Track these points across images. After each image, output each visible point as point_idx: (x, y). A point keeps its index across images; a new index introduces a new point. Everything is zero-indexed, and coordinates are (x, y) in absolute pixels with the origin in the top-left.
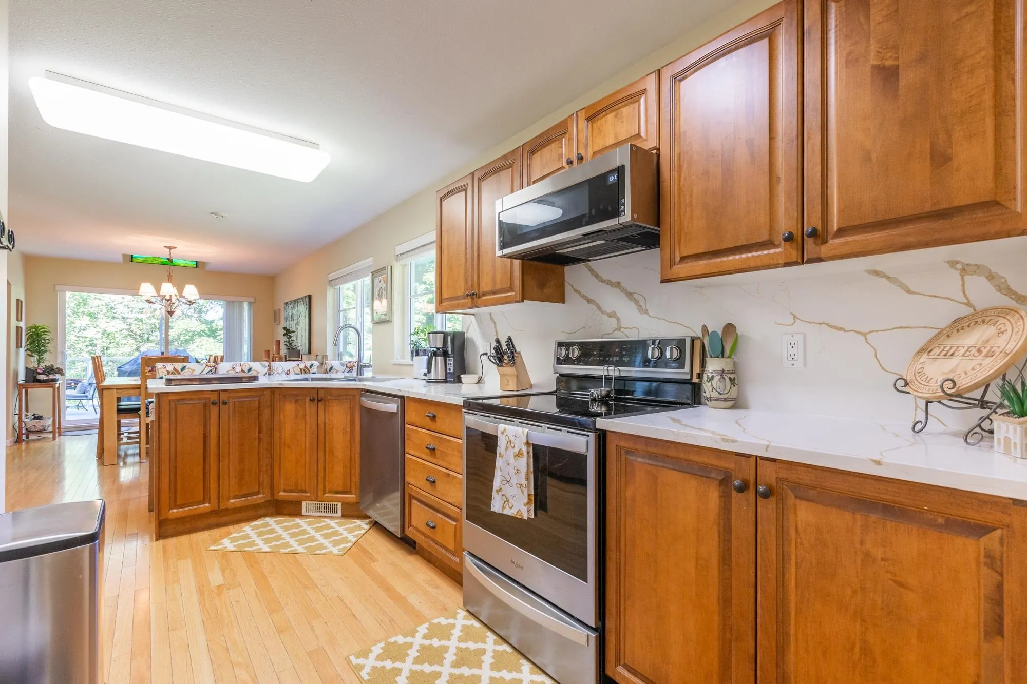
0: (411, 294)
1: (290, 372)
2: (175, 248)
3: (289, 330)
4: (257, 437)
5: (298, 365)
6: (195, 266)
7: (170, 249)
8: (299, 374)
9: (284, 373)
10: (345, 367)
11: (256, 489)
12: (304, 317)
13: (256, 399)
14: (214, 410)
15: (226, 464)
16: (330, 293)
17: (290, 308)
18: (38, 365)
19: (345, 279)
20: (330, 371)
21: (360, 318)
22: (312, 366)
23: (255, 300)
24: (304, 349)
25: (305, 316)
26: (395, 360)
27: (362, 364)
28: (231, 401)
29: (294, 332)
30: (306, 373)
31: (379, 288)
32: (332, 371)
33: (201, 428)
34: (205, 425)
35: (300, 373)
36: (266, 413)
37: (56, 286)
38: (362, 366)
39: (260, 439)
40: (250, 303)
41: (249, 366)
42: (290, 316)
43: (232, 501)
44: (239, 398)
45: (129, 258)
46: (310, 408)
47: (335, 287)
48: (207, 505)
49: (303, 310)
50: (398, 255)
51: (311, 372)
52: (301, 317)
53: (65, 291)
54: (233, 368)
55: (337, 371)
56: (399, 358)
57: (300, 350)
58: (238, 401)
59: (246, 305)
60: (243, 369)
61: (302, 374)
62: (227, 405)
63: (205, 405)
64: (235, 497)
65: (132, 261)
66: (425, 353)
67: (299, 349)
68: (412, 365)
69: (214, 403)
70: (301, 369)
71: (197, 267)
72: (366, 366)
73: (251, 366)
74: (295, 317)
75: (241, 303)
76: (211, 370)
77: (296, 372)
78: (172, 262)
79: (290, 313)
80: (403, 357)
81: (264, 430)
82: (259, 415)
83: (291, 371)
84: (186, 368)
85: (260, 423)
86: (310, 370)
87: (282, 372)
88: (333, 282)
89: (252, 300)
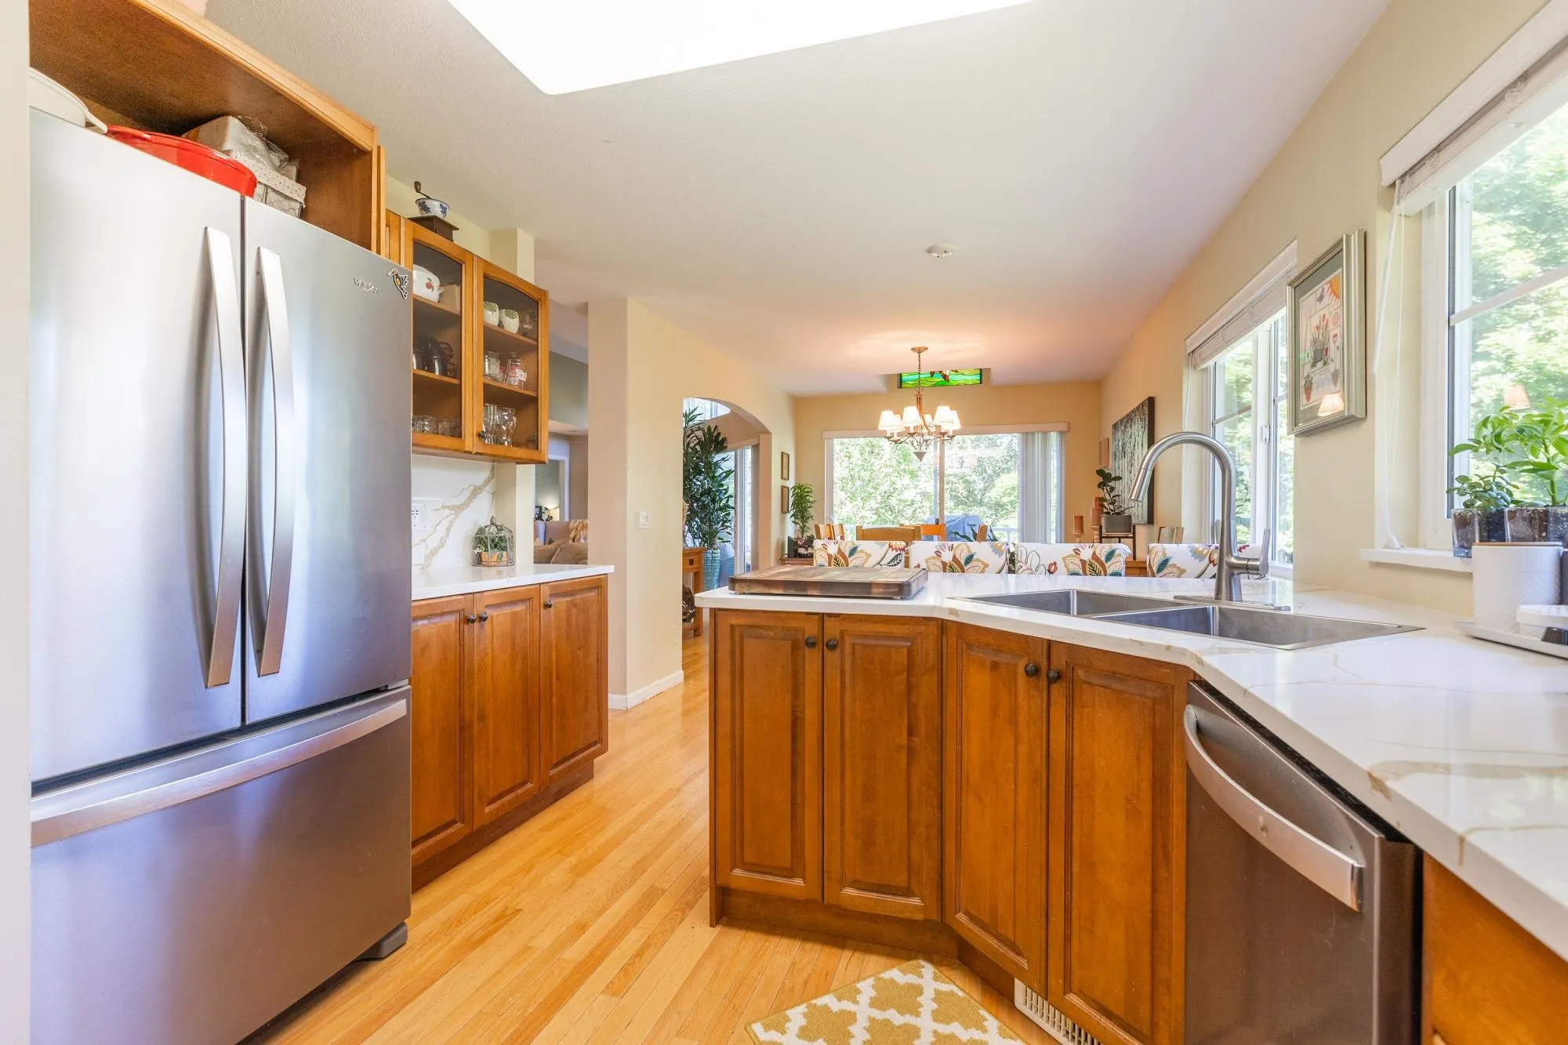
0: (1452, 311)
1: (1056, 568)
2: (927, 349)
3: (1110, 474)
4: (905, 743)
5: (1077, 552)
6: (979, 382)
7: (919, 353)
8: (1078, 574)
9: (1042, 569)
10: (1206, 560)
11: (901, 879)
12: (1140, 447)
13: (904, 644)
14: (811, 658)
15: (837, 796)
16: (1190, 384)
17: (1120, 433)
18: (802, 534)
19: (1225, 336)
20: (1160, 569)
21: (1266, 431)
22: (1110, 555)
23: (1069, 427)
24: (1139, 512)
25: (1142, 445)
26: (1378, 549)
27: (1233, 560)
28: (848, 641)
29: (1119, 478)
30: (1095, 572)
31: (1315, 321)
32: (1166, 571)
33: (788, 699)
34: (796, 693)
35: (1081, 572)
36: (927, 684)
37: (824, 433)
38: (1232, 567)
39: (911, 752)
40: (1062, 433)
41: (969, 551)
42: (1121, 448)
43: (850, 891)
44: (864, 636)
45: (896, 383)
46: (1027, 697)
47: (1204, 366)
48: (798, 882)
49: (1140, 433)
50: (1393, 185)
51: (1109, 571)
52: (1136, 448)
53: (832, 439)
54: (938, 553)
55: (1181, 572)
56: (1397, 544)
57: (1130, 517)
58: (862, 645)
59: (1054, 437)
60: (957, 556)
61: (1085, 574)
62: (838, 650)
63: (795, 648)
64: (856, 884)
65: (901, 387)
66: (1546, 529)
67: (1127, 513)
68: (1469, 576)
69: (811, 644)
70: (1083, 562)
71: (981, 383)
72: (1248, 569)
73: (973, 552)
74: (1128, 450)
75: (1045, 433)
76: (897, 556)
77: (1073, 568)
78: (948, 381)
79: (1120, 443)
80: (1413, 540)
81: (922, 727)
82: (910, 687)
83: (1061, 565)
84: (859, 549)
85: (911, 708)
86: (1107, 565)
87: (1038, 567)
88: (1196, 354)
89: (1065, 428)
